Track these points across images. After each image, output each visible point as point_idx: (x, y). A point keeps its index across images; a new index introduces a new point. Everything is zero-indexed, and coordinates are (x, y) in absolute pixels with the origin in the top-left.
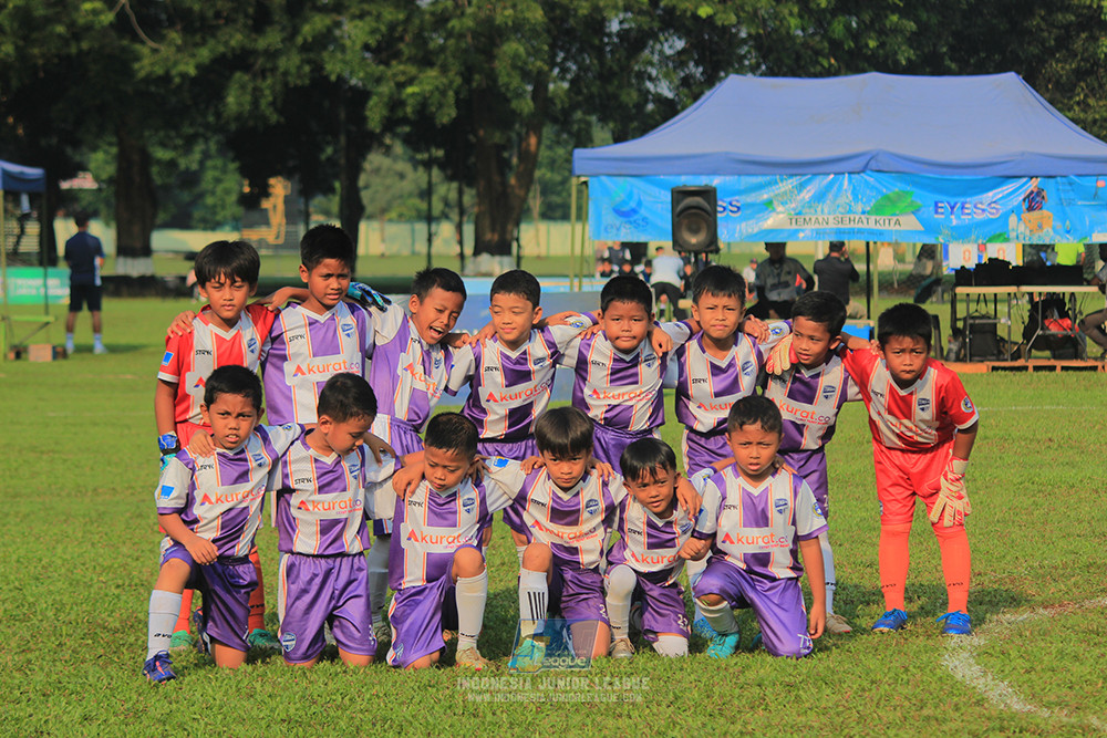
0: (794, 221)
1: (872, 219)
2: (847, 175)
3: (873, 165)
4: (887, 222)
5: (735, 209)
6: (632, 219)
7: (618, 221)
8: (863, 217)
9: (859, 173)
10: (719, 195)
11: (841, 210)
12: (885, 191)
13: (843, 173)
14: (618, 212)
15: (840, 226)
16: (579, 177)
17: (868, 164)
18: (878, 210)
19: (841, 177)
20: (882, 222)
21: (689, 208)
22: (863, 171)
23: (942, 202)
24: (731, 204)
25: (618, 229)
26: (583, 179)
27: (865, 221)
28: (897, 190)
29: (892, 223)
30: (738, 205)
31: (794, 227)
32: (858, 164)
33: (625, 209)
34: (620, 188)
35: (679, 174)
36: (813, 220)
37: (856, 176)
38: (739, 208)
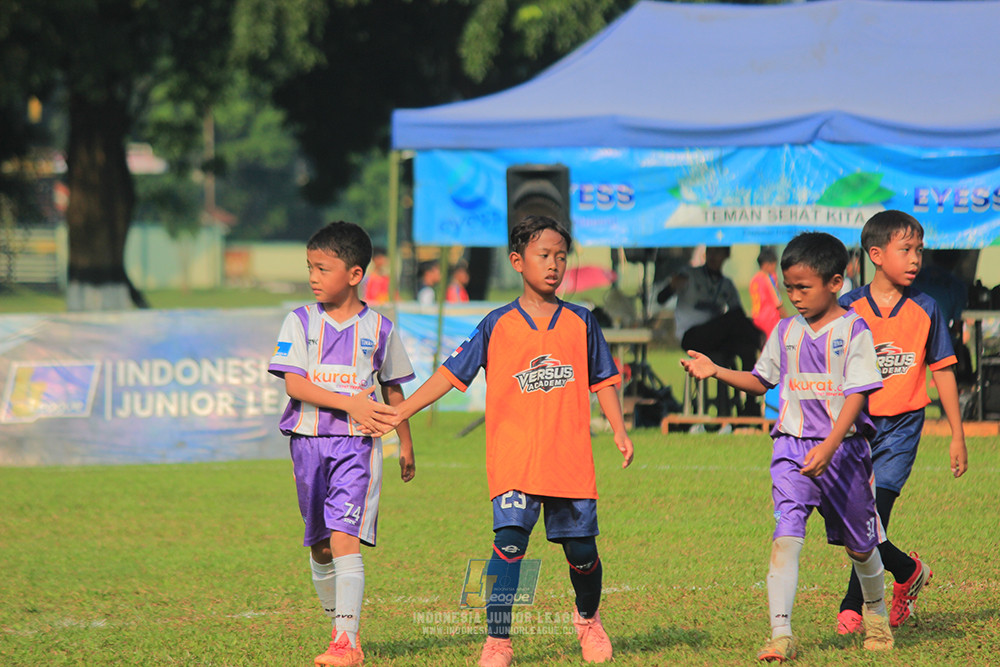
0: (710, 216)
1: (823, 211)
2: (787, 149)
3: (826, 132)
4: (844, 217)
5: (626, 198)
6: (479, 212)
7: (457, 215)
8: (810, 211)
9: (804, 144)
10: (573, 177)
11: (779, 198)
12: (841, 171)
13: (780, 145)
14: (459, 203)
15: (779, 223)
16: (400, 151)
17: (818, 132)
18: (829, 199)
19: (778, 150)
20: (837, 216)
21: (529, 196)
22: (811, 141)
23: (925, 188)
24: (620, 192)
25: (458, 228)
26: (407, 155)
27: (811, 215)
28: (859, 170)
29: (853, 217)
30: (632, 192)
31: (710, 223)
32: (805, 131)
33: (468, 198)
34: (461, 168)
35: (546, 147)
36: (738, 214)
37: (801, 151)
38: (631, 198)
